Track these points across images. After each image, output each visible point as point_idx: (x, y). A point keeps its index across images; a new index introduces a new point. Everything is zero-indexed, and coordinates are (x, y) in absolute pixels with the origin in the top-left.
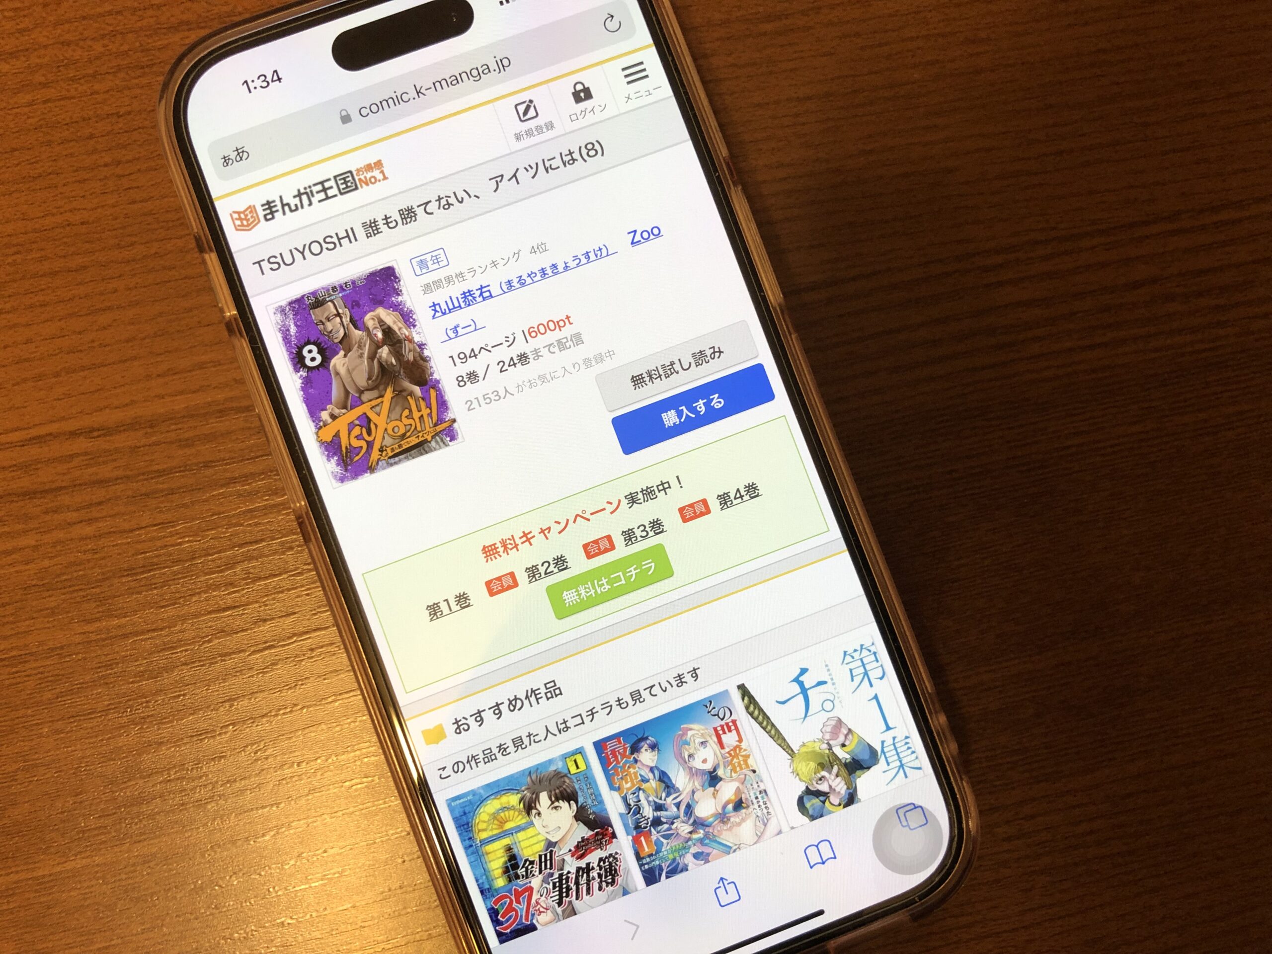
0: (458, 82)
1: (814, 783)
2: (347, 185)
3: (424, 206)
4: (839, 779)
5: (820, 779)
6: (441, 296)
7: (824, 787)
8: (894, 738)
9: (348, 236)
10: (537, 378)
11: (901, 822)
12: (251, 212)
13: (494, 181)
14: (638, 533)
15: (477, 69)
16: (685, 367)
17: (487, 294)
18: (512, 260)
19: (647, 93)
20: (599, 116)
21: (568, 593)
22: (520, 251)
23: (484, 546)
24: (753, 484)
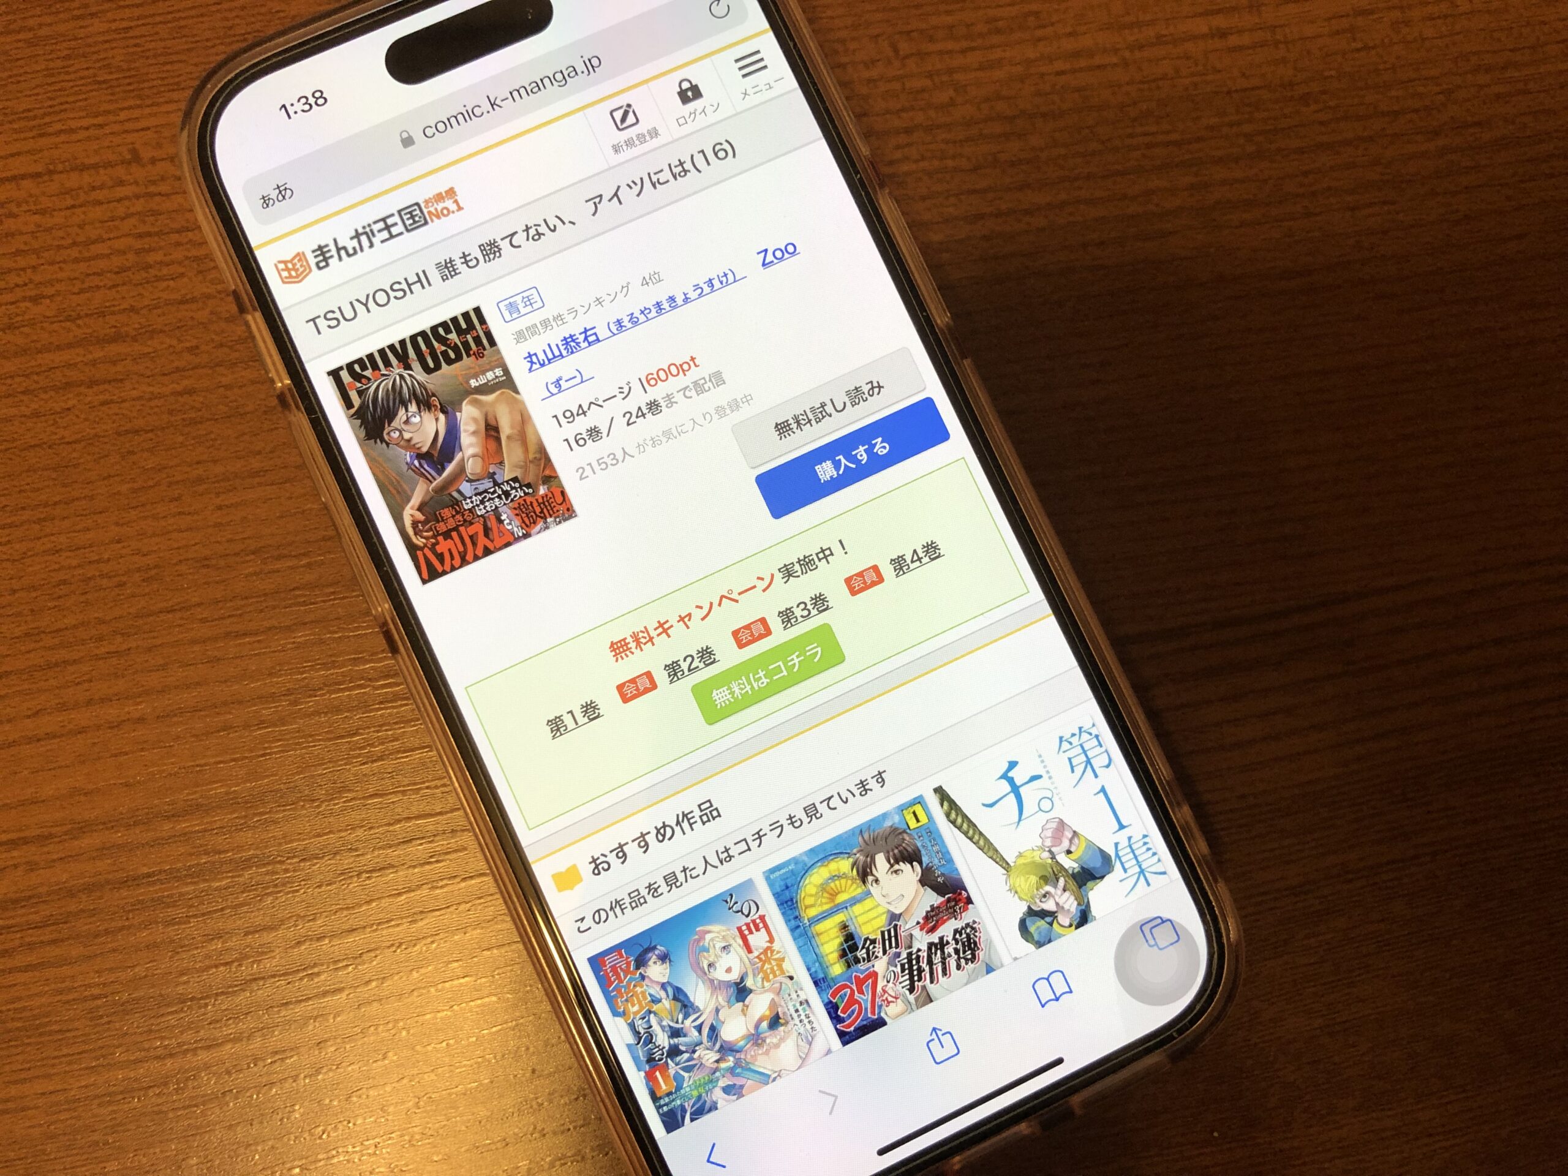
0: (539, 89)
1: (1038, 901)
3: (509, 238)
4: (1067, 894)
5: (1045, 896)
6: (537, 345)
7: (1049, 906)
8: (1130, 838)
9: (420, 281)
10: (660, 434)
11: (1147, 941)
12: (300, 260)
13: (591, 203)
14: (798, 612)
15: (561, 72)
16: (839, 409)
17: (593, 338)
18: (620, 296)
19: (768, 86)
20: (712, 118)
21: (718, 692)
22: (628, 283)
23: (612, 642)
24: (933, 543)
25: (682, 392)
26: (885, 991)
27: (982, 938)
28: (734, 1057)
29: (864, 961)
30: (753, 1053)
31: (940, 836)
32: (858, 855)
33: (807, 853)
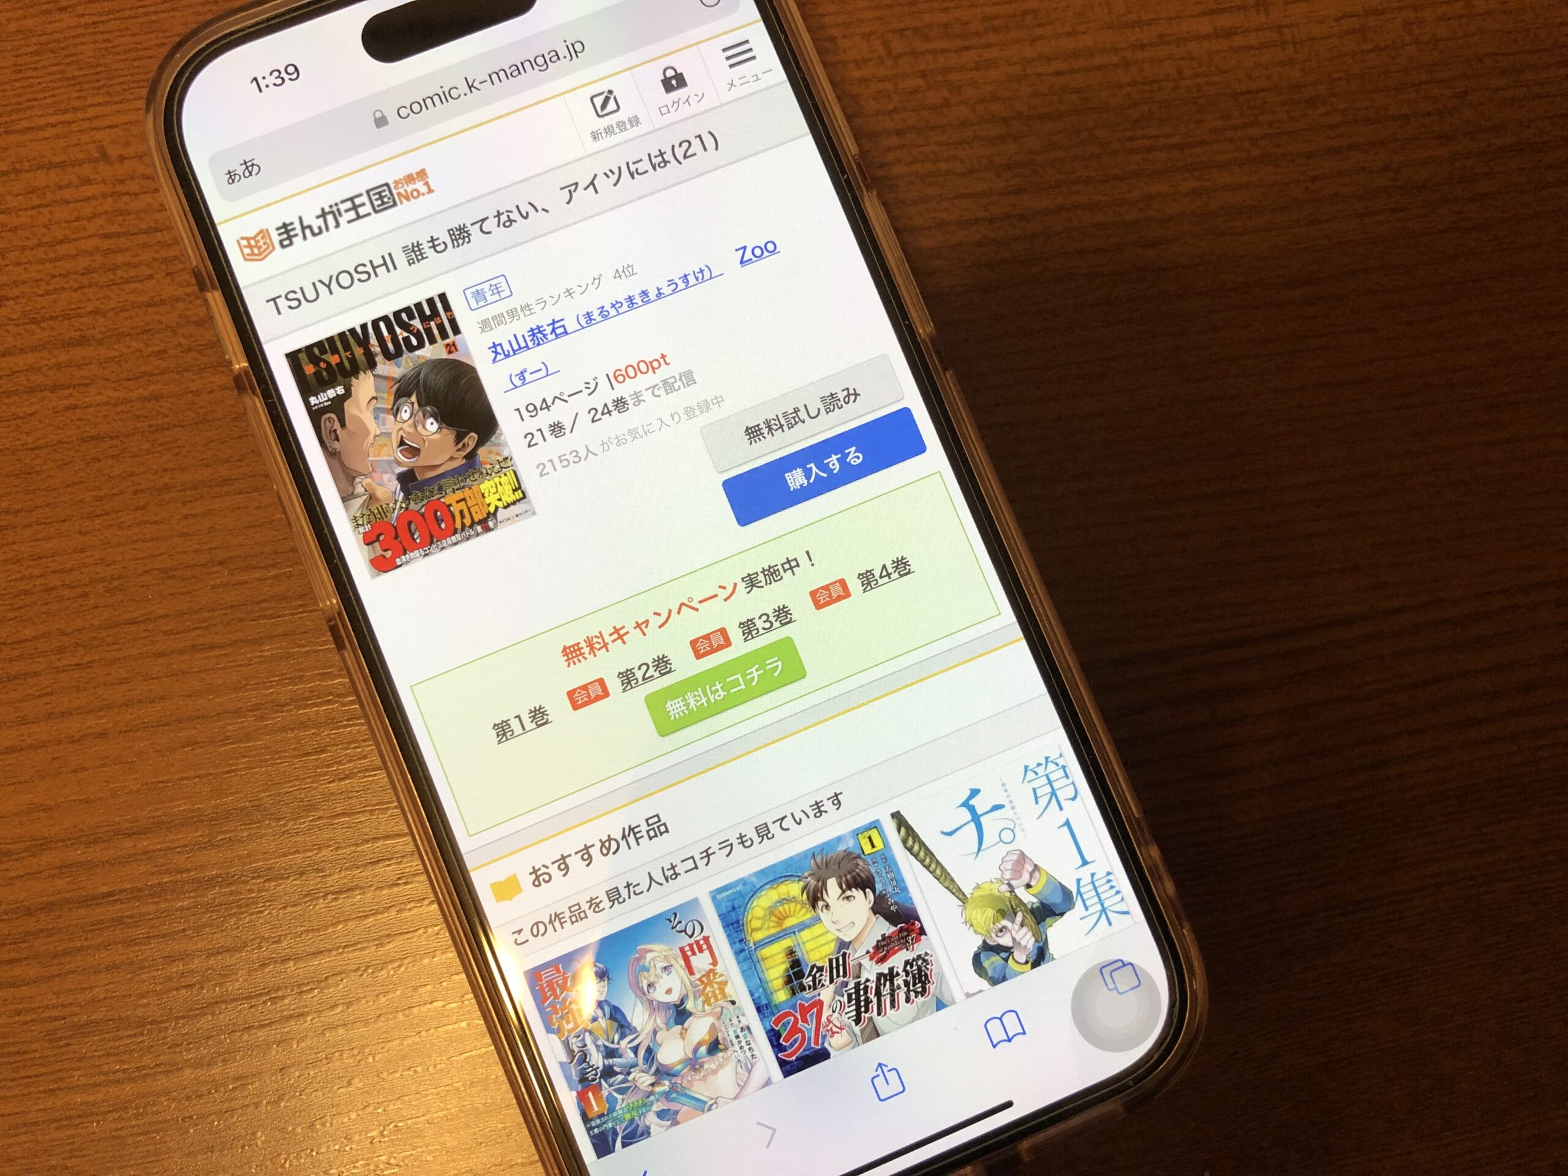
0: (519, 73)
1: (994, 935)
2: (382, 201)
3: (480, 224)
4: (1025, 929)
5: (1001, 931)
6: (502, 335)
7: (1005, 941)
8: (1093, 875)
9: (385, 264)
10: (626, 432)
11: (1106, 985)
12: (263, 237)
13: (566, 190)
14: (760, 624)
15: (543, 56)
16: (812, 415)
17: (561, 330)
18: (592, 288)
19: (755, 78)
20: (696, 108)
21: (672, 702)
22: (601, 275)
23: (565, 646)
24: (903, 558)
25: (650, 390)
26: (829, 1021)
27: (934, 971)
28: (670, 1081)
29: (809, 989)
30: (689, 1079)
31: (896, 863)
32: (809, 879)
33: (756, 874)
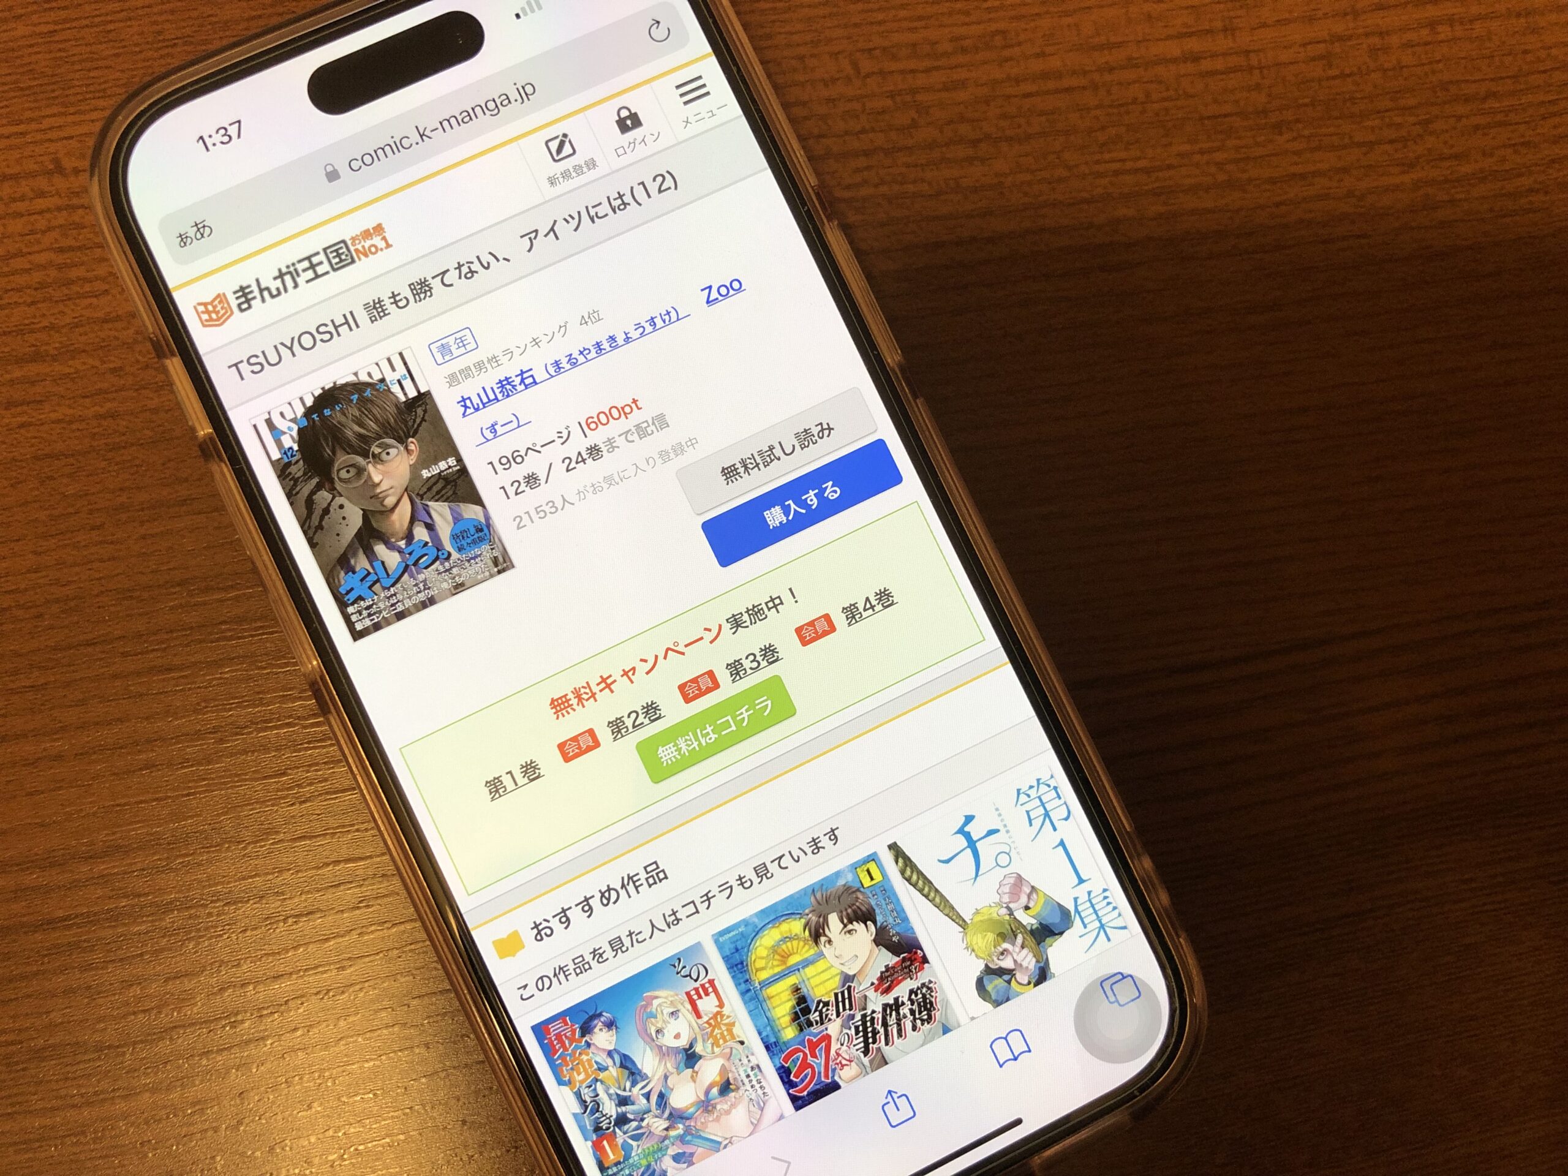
0: (471, 119)
1: (995, 959)
2: (340, 259)
3: (440, 277)
5: (1002, 954)
6: (471, 388)
7: (1007, 963)
8: (1089, 893)
9: (347, 322)
10: (601, 480)
11: (1108, 998)
12: (220, 302)
13: (527, 238)
14: (747, 664)
15: (494, 100)
16: (787, 452)
17: (530, 380)
18: (557, 336)
19: (710, 114)
20: (652, 147)
21: (664, 748)
22: (566, 322)
23: (553, 699)
24: (885, 590)
25: (624, 436)
26: (838, 1055)
27: (938, 998)
28: (684, 1125)
29: (817, 1024)
30: (703, 1120)
31: (895, 894)
32: (810, 916)
33: (757, 915)
